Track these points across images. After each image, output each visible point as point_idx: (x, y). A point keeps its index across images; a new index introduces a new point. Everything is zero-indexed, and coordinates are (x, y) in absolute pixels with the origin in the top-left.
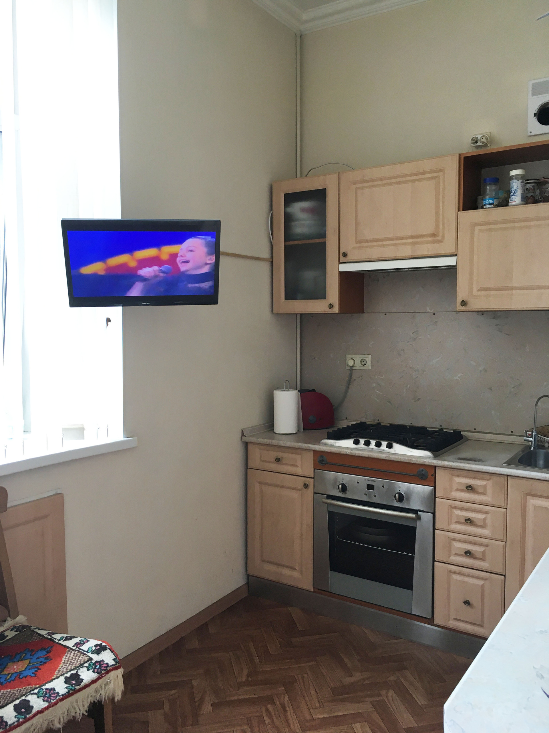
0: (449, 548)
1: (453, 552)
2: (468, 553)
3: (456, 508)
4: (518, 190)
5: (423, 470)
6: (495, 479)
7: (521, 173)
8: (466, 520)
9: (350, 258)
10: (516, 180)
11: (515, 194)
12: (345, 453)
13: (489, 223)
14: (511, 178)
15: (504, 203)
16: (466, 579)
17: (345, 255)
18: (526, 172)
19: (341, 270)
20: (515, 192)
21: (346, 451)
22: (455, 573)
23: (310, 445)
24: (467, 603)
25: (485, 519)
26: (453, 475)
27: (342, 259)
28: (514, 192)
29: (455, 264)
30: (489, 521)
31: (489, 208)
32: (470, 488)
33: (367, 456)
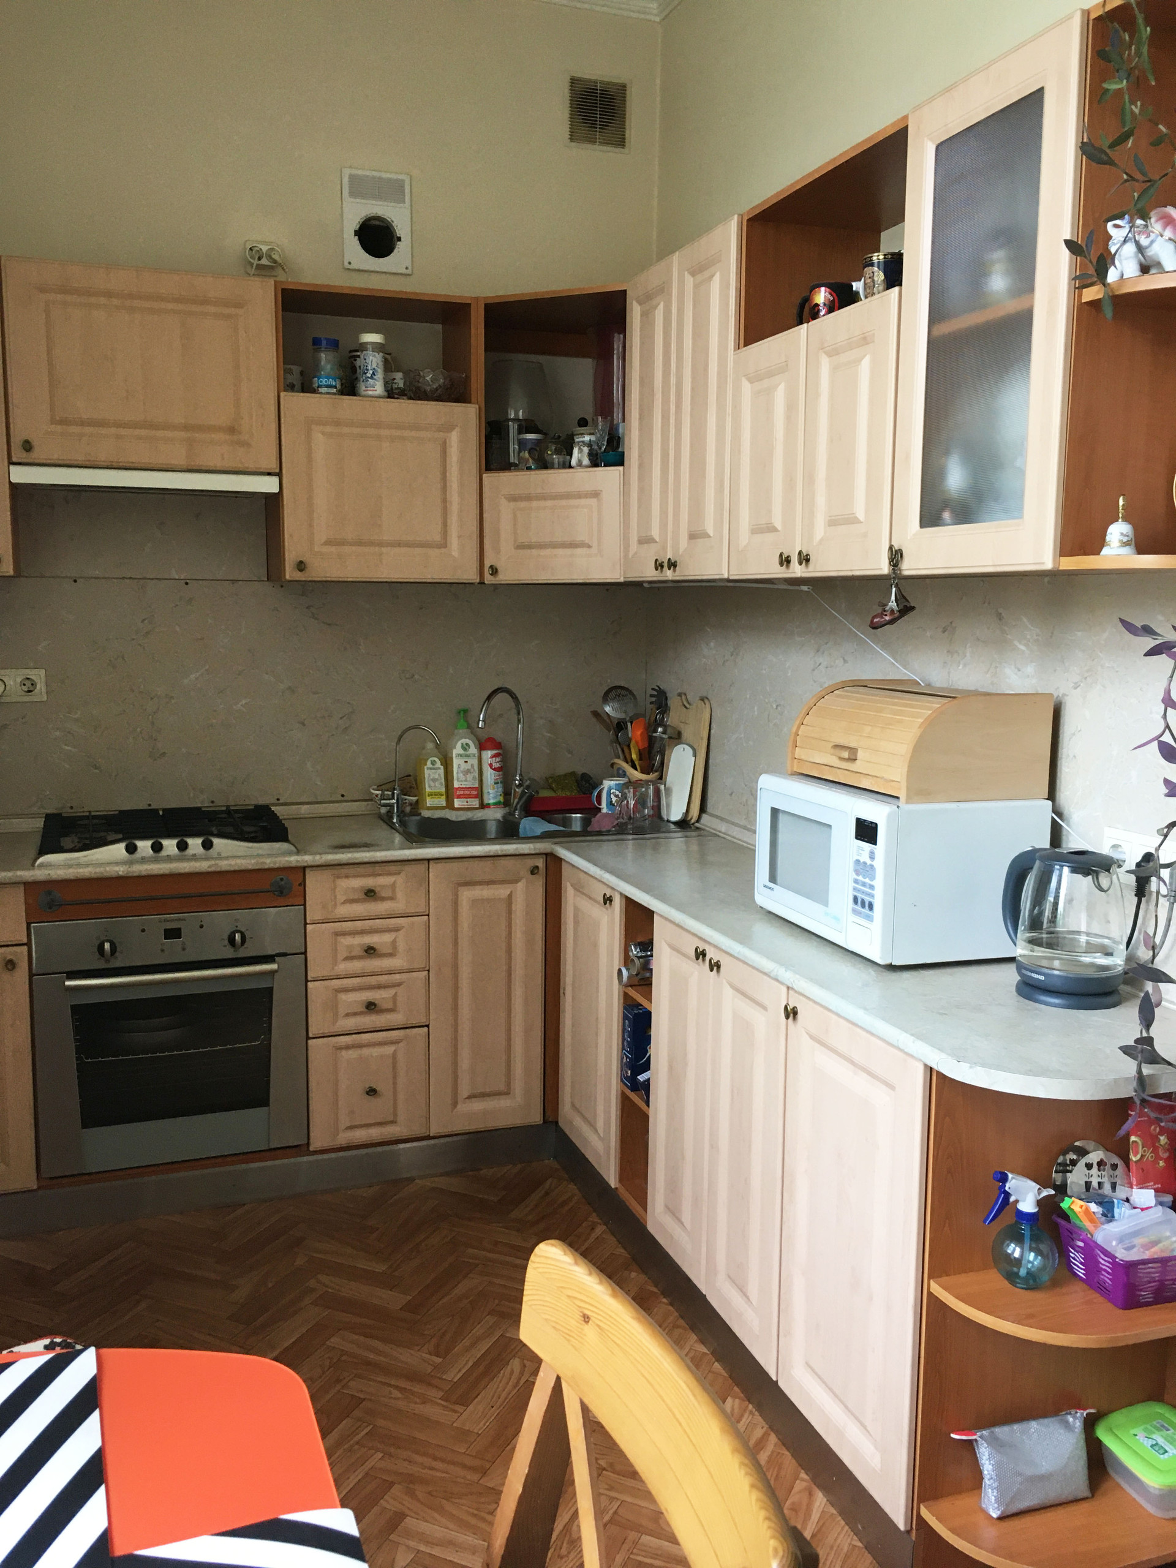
0: (333, 1006)
1: (342, 1011)
2: (371, 1007)
3: (344, 934)
4: (379, 370)
5: (282, 879)
6: (409, 869)
7: (379, 341)
8: (366, 951)
9: (37, 455)
10: (373, 352)
11: (375, 377)
12: (114, 875)
13: (337, 423)
14: (363, 347)
15: (349, 387)
16: (366, 1051)
17: (27, 446)
18: (386, 339)
19: (14, 479)
20: (373, 373)
21: (117, 868)
22: (348, 1047)
23: (19, 873)
24: (372, 1092)
25: (394, 942)
26: (338, 877)
27: (18, 454)
28: (371, 372)
29: (276, 490)
30: (401, 946)
31: (328, 393)
32: (370, 894)
33: (167, 872)
